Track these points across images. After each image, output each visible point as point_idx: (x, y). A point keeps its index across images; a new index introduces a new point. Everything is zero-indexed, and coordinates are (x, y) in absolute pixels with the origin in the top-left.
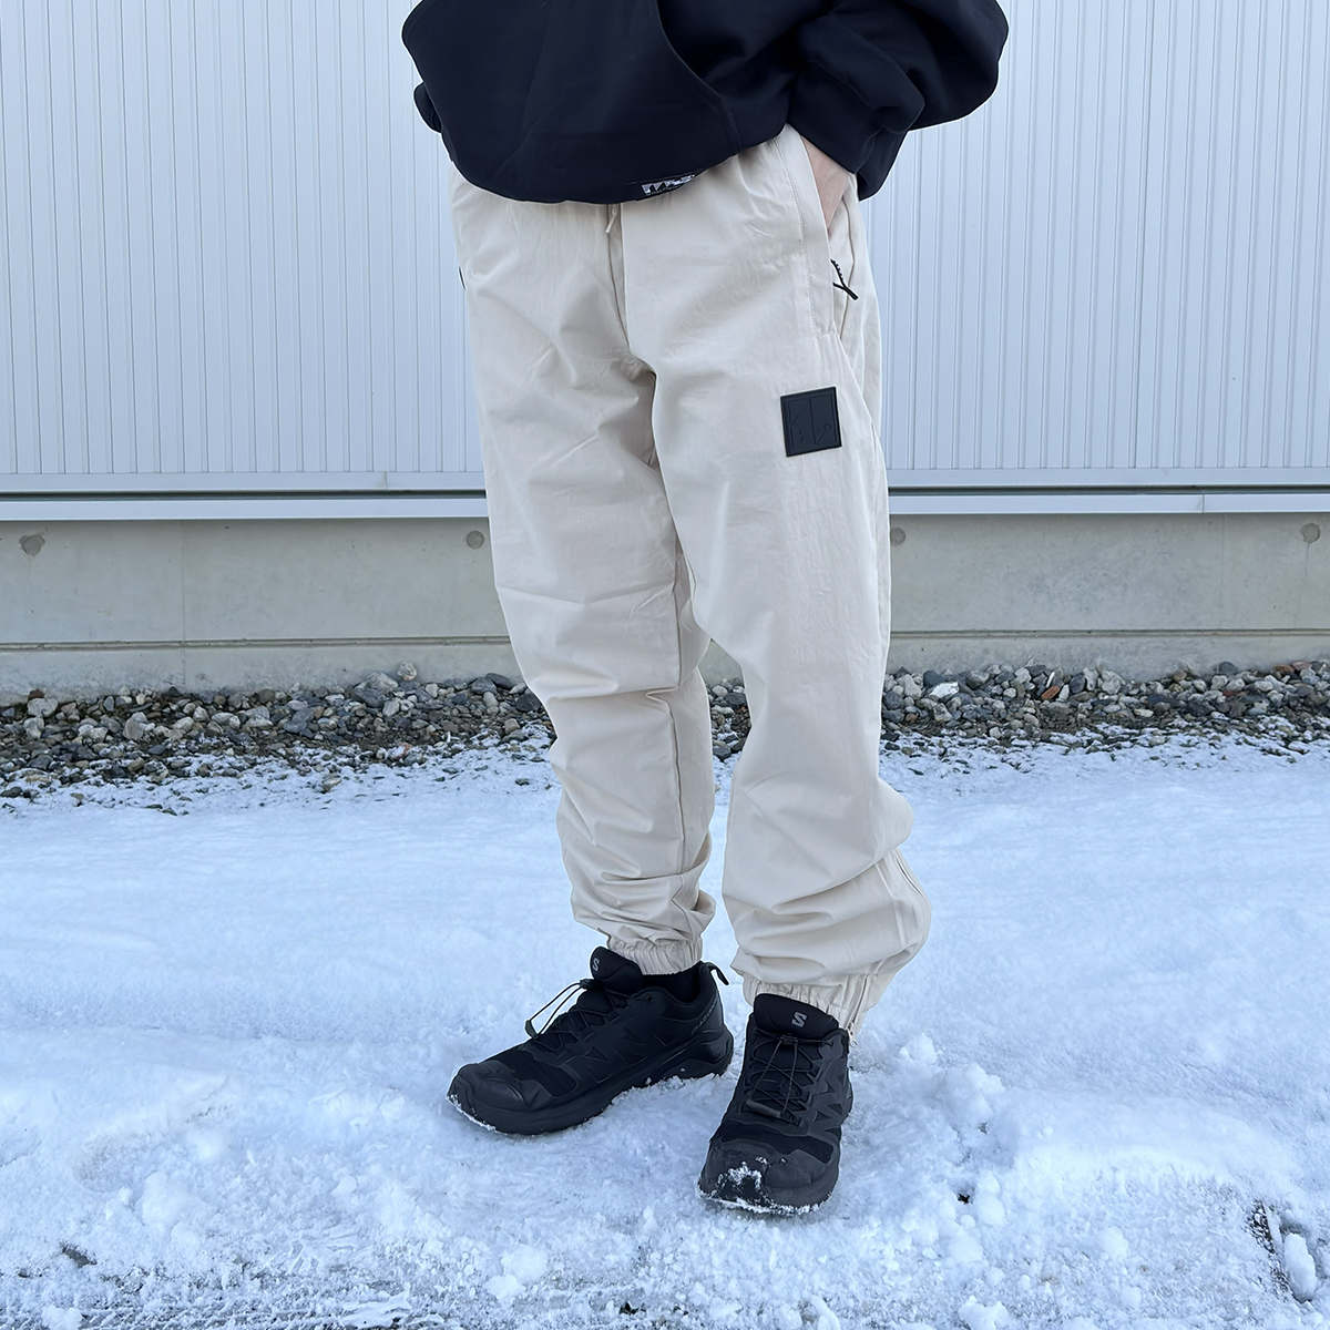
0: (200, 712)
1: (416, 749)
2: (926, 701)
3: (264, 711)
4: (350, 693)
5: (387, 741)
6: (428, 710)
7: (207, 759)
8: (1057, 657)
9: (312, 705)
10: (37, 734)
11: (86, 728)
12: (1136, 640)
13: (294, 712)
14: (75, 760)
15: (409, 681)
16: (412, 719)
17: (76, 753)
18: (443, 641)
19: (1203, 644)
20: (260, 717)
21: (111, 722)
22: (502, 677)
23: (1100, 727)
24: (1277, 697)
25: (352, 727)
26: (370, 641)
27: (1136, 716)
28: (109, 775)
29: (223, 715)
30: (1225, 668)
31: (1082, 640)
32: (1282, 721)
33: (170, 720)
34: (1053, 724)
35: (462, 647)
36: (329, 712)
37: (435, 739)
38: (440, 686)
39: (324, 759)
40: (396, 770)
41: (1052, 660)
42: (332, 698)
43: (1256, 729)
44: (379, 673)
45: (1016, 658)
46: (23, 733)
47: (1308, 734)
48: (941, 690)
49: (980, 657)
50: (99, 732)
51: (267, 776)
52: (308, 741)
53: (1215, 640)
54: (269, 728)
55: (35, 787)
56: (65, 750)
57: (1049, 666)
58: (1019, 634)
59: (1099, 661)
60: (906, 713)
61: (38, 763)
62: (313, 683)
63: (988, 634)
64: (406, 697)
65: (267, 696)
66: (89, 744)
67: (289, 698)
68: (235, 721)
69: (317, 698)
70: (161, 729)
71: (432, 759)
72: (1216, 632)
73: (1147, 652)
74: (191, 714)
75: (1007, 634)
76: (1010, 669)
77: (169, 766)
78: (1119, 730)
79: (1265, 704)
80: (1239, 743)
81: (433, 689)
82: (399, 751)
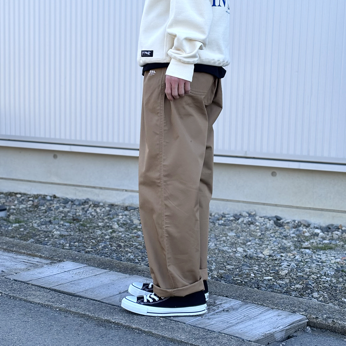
4: (233, 215)
15: (252, 215)
18: (264, 204)
22: (279, 217)
26: (244, 202)
35: (269, 207)
38: (260, 217)
44: (244, 211)
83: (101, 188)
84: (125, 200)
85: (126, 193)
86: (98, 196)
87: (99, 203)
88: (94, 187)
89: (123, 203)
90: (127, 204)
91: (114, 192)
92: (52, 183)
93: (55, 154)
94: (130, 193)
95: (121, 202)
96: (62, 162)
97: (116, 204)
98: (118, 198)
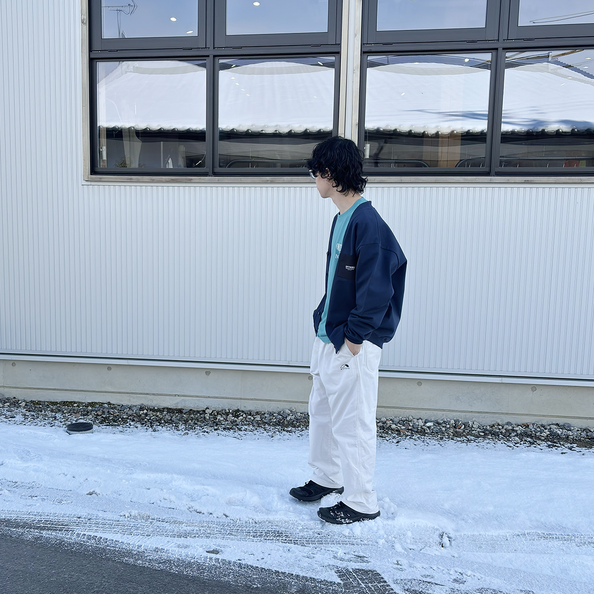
0: (244, 415)
1: (294, 429)
2: (424, 427)
3: (259, 416)
4: (279, 414)
5: (287, 426)
6: (297, 419)
7: (246, 427)
8: (462, 417)
9: (270, 416)
10: (208, 418)
11: (219, 417)
12: (484, 415)
13: (266, 417)
14: (217, 425)
15: (294, 412)
16: (293, 421)
17: (217, 423)
18: (302, 402)
19: (503, 416)
20: (258, 418)
21: (224, 416)
23: (468, 437)
24: (519, 432)
25: (279, 422)
26: (285, 401)
27: (479, 434)
28: (224, 429)
29: (250, 417)
30: (508, 423)
31: (470, 414)
32: (517, 438)
33: (238, 417)
34: (457, 434)
36: (274, 418)
37: (299, 426)
38: (301, 413)
39: (273, 429)
40: (289, 433)
41: (461, 418)
42: (275, 415)
43: (509, 440)
44: (286, 409)
45: (451, 417)
46: (205, 417)
47: (522, 443)
48: (428, 424)
49: (441, 416)
50: (222, 419)
51: (259, 432)
52: (269, 425)
53: (506, 415)
54: (260, 421)
55: (209, 431)
56: (214, 422)
57: (460, 420)
58: (453, 411)
59: (474, 419)
60: (418, 430)
61: (209, 425)
62: (271, 411)
63: (444, 410)
64: (292, 415)
65: (260, 412)
66: (220, 421)
67: (265, 414)
68: (252, 418)
69: (271, 414)
70: (236, 419)
71: (297, 432)
72: (507, 414)
73: (487, 418)
74: (242, 416)
75: (449, 411)
76: (449, 420)
77: (237, 428)
78: (473, 438)
79: (515, 433)
80: (502, 443)
81: (299, 414)
82: (290, 429)
83: (154, 394)
84: (177, 403)
85: (178, 397)
86: (152, 401)
87: (154, 407)
88: (147, 394)
90: (180, 408)
91: (168, 397)
92: (106, 392)
93: (109, 367)
94: (183, 398)
95: (175, 406)
96: (116, 373)
97: (170, 407)
98: (171, 402)
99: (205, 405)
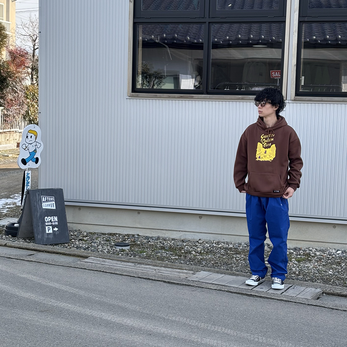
54: (232, 247)
62: (239, 242)
67: (236, 244)
68: (228, 246)
74: (221, 244)
83: (166, 230)
84: (181, 236)
85: (182, 232)
86: (165, 234)
87: (166, 238)
88: (162, 230)
89: (180, 238)
90: (182, 239)
91: (175, 232)
92: (136, 228)
93: (139, 212)
95: (179, 237)
96: (143, 216)
97: (176, 238)
98: (177, 235)
99: (198, 238)
